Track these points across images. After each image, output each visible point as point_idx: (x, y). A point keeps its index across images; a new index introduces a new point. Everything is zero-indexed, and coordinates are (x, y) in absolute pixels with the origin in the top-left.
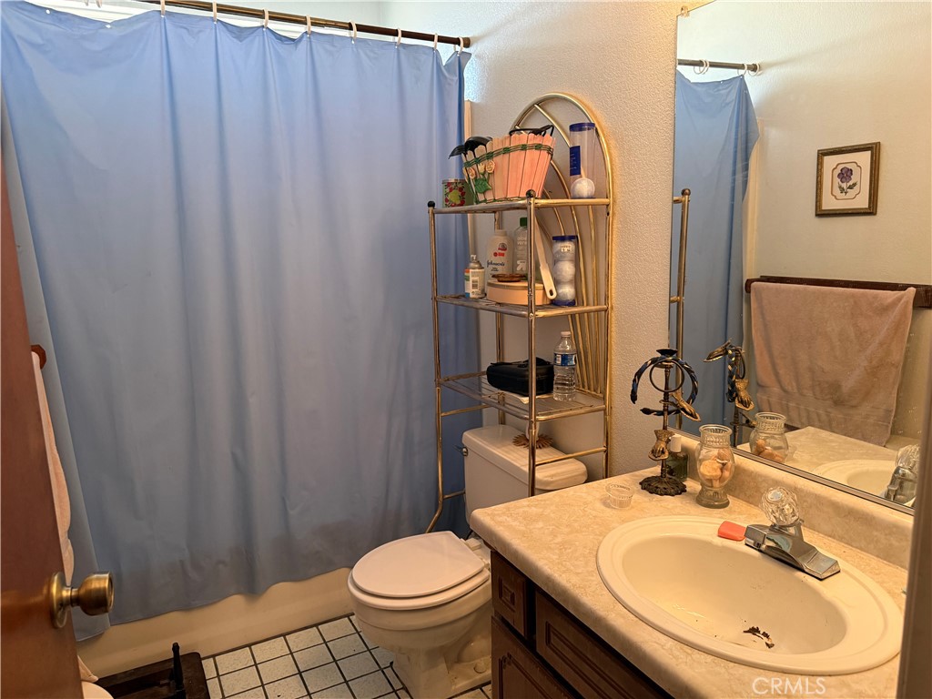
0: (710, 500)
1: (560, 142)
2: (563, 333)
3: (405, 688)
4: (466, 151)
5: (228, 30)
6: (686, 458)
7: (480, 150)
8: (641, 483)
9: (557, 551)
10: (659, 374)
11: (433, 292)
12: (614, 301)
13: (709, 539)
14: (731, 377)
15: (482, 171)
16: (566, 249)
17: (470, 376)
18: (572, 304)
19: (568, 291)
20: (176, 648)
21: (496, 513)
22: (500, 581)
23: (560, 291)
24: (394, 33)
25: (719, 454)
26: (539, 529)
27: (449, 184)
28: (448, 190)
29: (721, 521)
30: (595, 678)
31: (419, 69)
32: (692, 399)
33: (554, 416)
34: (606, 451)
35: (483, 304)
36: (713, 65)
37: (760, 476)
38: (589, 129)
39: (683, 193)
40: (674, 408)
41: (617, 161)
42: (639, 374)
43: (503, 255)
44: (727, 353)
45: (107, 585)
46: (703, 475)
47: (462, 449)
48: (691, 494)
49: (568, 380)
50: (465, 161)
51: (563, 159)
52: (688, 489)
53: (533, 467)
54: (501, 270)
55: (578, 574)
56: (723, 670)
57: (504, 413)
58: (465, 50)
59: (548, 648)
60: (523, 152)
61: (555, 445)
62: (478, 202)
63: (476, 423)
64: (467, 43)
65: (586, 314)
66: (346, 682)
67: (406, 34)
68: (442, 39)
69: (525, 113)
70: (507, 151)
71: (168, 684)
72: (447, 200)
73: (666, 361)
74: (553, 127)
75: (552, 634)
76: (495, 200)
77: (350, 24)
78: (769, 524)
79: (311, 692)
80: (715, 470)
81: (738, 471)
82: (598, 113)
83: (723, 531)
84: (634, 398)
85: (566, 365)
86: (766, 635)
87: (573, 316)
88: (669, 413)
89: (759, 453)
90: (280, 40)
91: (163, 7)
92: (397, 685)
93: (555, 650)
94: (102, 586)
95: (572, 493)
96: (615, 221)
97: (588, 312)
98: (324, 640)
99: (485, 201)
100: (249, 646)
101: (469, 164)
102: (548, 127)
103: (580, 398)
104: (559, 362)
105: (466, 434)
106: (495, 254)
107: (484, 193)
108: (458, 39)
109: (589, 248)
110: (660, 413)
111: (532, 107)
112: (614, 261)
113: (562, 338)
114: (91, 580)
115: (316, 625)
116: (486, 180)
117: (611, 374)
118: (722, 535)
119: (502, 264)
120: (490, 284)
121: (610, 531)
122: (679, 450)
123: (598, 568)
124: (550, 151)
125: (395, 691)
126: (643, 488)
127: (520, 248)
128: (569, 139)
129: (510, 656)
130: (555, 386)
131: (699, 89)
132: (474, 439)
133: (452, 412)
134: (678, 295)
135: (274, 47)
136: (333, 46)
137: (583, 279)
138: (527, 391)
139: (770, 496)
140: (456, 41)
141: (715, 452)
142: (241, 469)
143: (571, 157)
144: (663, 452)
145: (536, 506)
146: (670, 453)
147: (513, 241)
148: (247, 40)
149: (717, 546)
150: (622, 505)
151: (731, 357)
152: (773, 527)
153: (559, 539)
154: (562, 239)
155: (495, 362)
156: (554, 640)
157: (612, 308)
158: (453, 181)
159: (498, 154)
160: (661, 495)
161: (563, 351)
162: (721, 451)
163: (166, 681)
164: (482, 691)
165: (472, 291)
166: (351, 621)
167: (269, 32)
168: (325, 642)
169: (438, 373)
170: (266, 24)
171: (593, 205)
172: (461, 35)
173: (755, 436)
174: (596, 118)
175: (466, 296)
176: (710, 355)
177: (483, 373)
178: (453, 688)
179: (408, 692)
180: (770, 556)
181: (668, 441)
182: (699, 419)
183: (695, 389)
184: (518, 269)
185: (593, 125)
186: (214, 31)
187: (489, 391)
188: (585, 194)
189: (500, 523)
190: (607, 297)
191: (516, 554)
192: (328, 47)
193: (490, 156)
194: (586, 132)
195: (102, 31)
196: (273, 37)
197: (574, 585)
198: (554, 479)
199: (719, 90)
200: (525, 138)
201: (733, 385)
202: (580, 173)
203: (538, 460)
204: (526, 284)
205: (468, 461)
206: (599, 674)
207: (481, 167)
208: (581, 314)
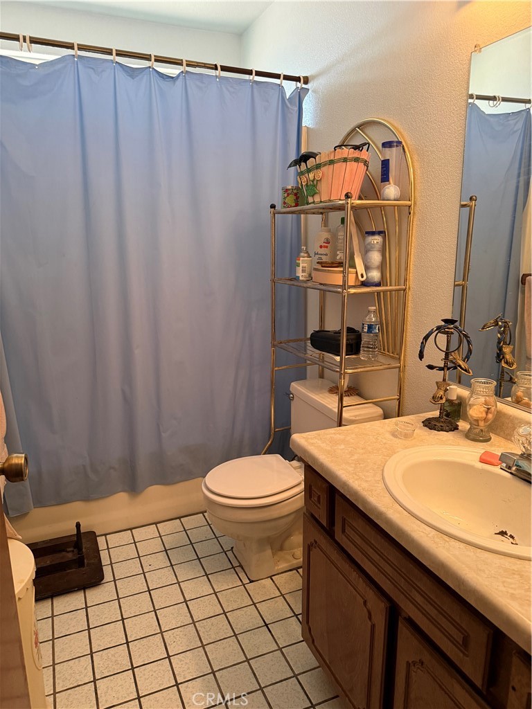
0: (476, 436)
1: (374, 156)
2: (370, 308)
3: (241, 566)
4: (300, 163)
5: (123, 69)
6: (460, 404)
7: (311, 162)
8: (423, 422)
9: (353, 465)
10: (442, 339)
11: (272, 274)
12: (411, 283)
13: (473, 463)
14: (499, 343)
15: (312, 178)
16: (375, 242)
17: (298, 340)
18: (378, 285)
19: (375, 275)
20: (78, 525)
21: (309, 437)
22: (310, 486)
23: (369, 275)
24: (249, 72)
25: (485, 401)
26: (341, 449)
27: (287, 190)
28: (286, 195)
29: (483, 451)
30: (376, 557)
31: (268, 101)
32: (467, 357)
33: (359, 370)
34: (399, 399)
35: (310, 284)
36: (505, 100)
37: (517, 419)
38: (397, 146)
39: (471, 199)
40: (453, 365)
41: (418, 172)
42: (426, 338)
43: (327, 247)
44: (497, 324)
45: (23, 462)
46: (472, 416)
47: (289, 395)
48: (462, 431)
49: (372, 345)
50: (299, 171)
51: (376, 169)
52: (459, 428)
53: (341, 407)
54: (325, 259)
55: (367, 481)
56: (473, 553)
57: (323, 367)
58: (304, 86)
59: (343, 536)
60: (345, 163)
61: (360, 395)
62: (308, 204)
63: (301, 376)
64: (306, 81)
65: (389, 293)
66: (199, 559)
67: (259, 74)
68: (287, 78)
69: (349, 134)
70: (332, 162)
71: (73, 551)
72: (285, 203)
73: (447, 328)
74: (369, 144)
75: (346, 525)
76: (321, 202)
77: (216, 65)
78: (520, 453)
79: (173, 563)
80: (482, 413)
81: (499, 415)
82: (405, 134)
83: (484, 457)
84: (421, 356)
85: (371, 332)
86: (512, 537)
87: (379, 293)
88: (448, 369)
89: (518, 402)
90: (163, 78)
91: (76, 52)
92: (236, 564)
93: (348, 537)
94: (20, 462)
95: (368, 426)
96: (415, 219)
97: (391, 291)
98: (184, 528)
99: (314, 202)
100: (131, 529)
101: (301, 173)
102: (365, 144)
103: (381, 359)
104: (366, 330)
105: (292, 384)
106: (321, 247)
107: (313, 196)
108: (299, 77)
109: (394, 241)
110: (441, 369)
111: (354, 130)
112: (413, 251)
113: (369, 312)
114: (12, 458)
115: (179, 518)
116: (315, 186)
117: (406, 340)
118: (482, 461)
119: (326, 255)
120: (315, 269)
121: (395, 453)
122: (455, 398)
123: (383, 478)
124: (366, 163)
125: (233, 567)
126: (425, 426)
127: (340, 241)
128: (381, 153)
129: (316, 542)
130: (361, 349)
131: (492, 119)
132: (299, 388)
133: (283, 367)
134: (463, 281)
135: (158, 83)
136: (202, 82)
137: (388, 265)
138: (339, 352)
139: (521, 430)
140: (297, 79)
141: (482, 399)
142: (128, 402)
143: (382, 168)
144: (441, 398)
145: (340, 434)
146: (447, 400)
147: (335, 236)
148: (137, 78)
149: (479, 469)
150: (406, 436)
151: (500, 327)
152: (522, 456)
153: (356, 457)
154: (373, 233)
155: (317, 329)
156: (348, 530)
157: (409, 288)
158: (290, 187)
159: (325, 165)
160: (438, 431)
161: (369, 322)
162: (487, 398)
163: (72, 549)
164: (298, 572)
165: (301, 275)
166: (204, 516)
167: (154, 72)
168: (185, 530)
169: (274, 338)
170: (152, 65)
171: (398, 206)
172: (301, 74)
173: (515, 389)
174: (403, 137)
175: (297, 279)
176: (484, 326)
177: (308, 339)
178: (276, 568)
179: (243, 568)
180: (519, 477)
181: (446, 390)
182: (471, 374)
183: (470, 351)
184: (338, 258)
185: (401, 143)
186: (113, 70)
187: (312, 352)
188: (392, 197)
189: (312, 444)
190: (406, 280)
191: (322, 465)
192: (198, 83)
193: (318, 166)
194: (394, 149)
195: (31, 70)
196: (157, 75)
197: (363, 489)
198: (357, 418)
199: (508, 121)
200: (347, 152)
201: (500, 349)
202: (388, 181)
203: (345, 404)
204: (342, 269)
205: (293, 404)
206: (379, 555)
207: (311, 176)
208: (385, 292)
